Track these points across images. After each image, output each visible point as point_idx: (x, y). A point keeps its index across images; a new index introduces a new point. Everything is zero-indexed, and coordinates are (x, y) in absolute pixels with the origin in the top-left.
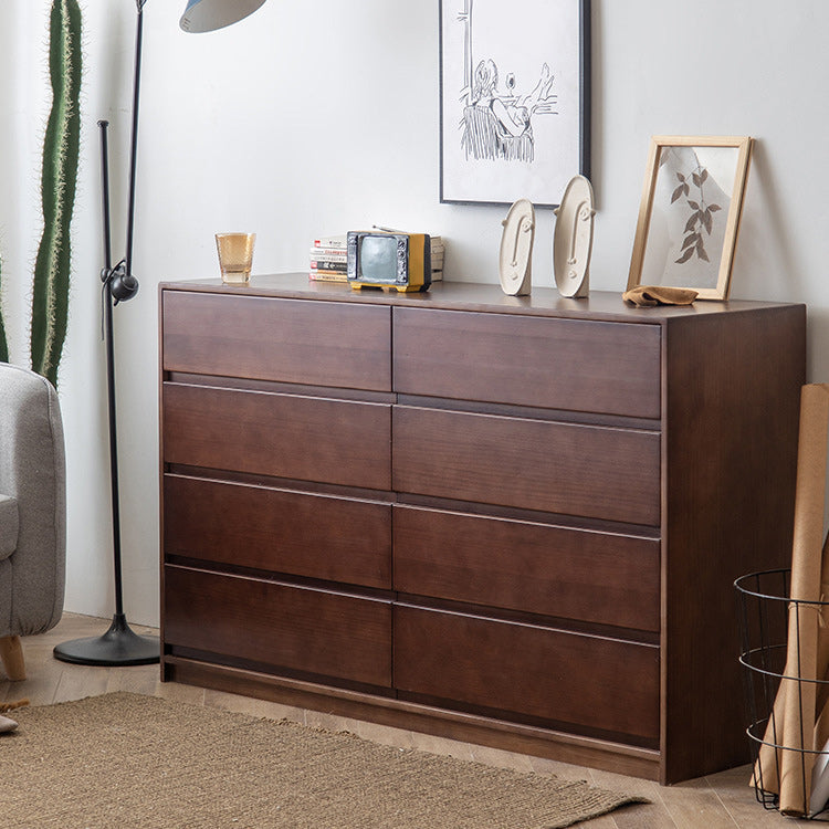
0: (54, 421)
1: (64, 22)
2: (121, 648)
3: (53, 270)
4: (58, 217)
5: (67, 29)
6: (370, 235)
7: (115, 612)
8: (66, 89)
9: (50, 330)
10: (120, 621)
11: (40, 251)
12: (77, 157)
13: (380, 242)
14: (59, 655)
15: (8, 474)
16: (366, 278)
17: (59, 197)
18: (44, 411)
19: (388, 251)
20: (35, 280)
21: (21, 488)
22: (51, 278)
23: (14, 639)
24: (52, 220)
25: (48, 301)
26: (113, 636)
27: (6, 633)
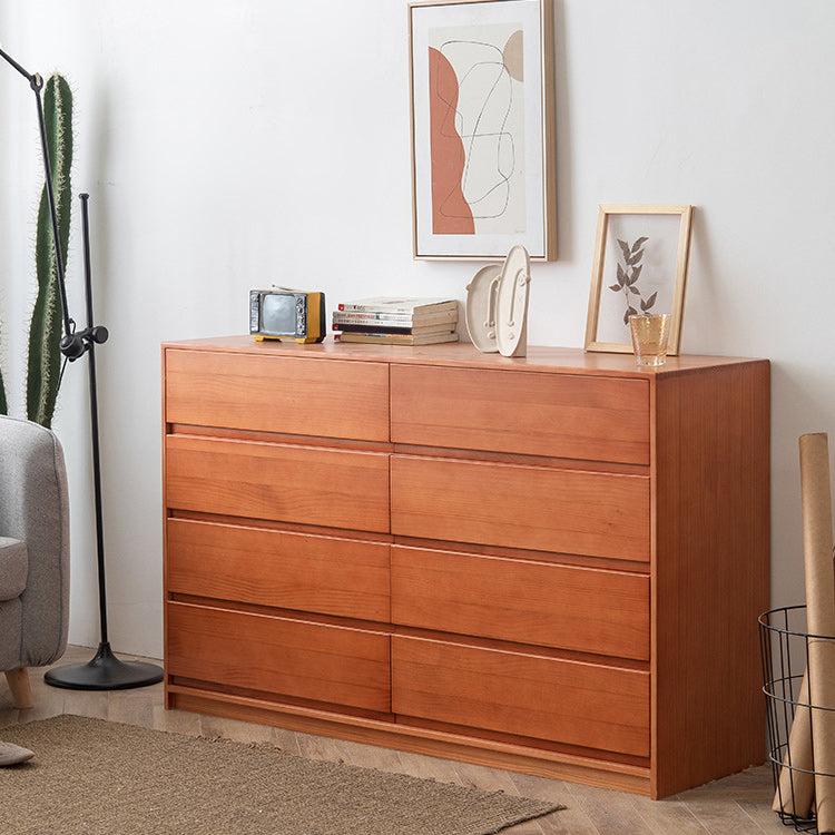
0: (59, 470)
1: (57, 104)
2: (106, 674)
3: (48, 330)
4: (51, 281)
5: (60, 110)
6: (271, 293)
7: (100, 641)
8: (59, 165)
9: (45, 386)
10: (105, 648)
11: (34, 313)
12: (69, 227)
13: (279, 300)
14: (50, 680)
15: (17, 520)
16: (268, 332)
17: (53, 264)
18: (51, 460)
19: (288, 307)
20: (31, 339)
21: (30, 532)
22: (45, 337)
23: (21, 670)
24: (46, 284)
25: (43, 359)
26: (99, 662)
27: (17, 664)
